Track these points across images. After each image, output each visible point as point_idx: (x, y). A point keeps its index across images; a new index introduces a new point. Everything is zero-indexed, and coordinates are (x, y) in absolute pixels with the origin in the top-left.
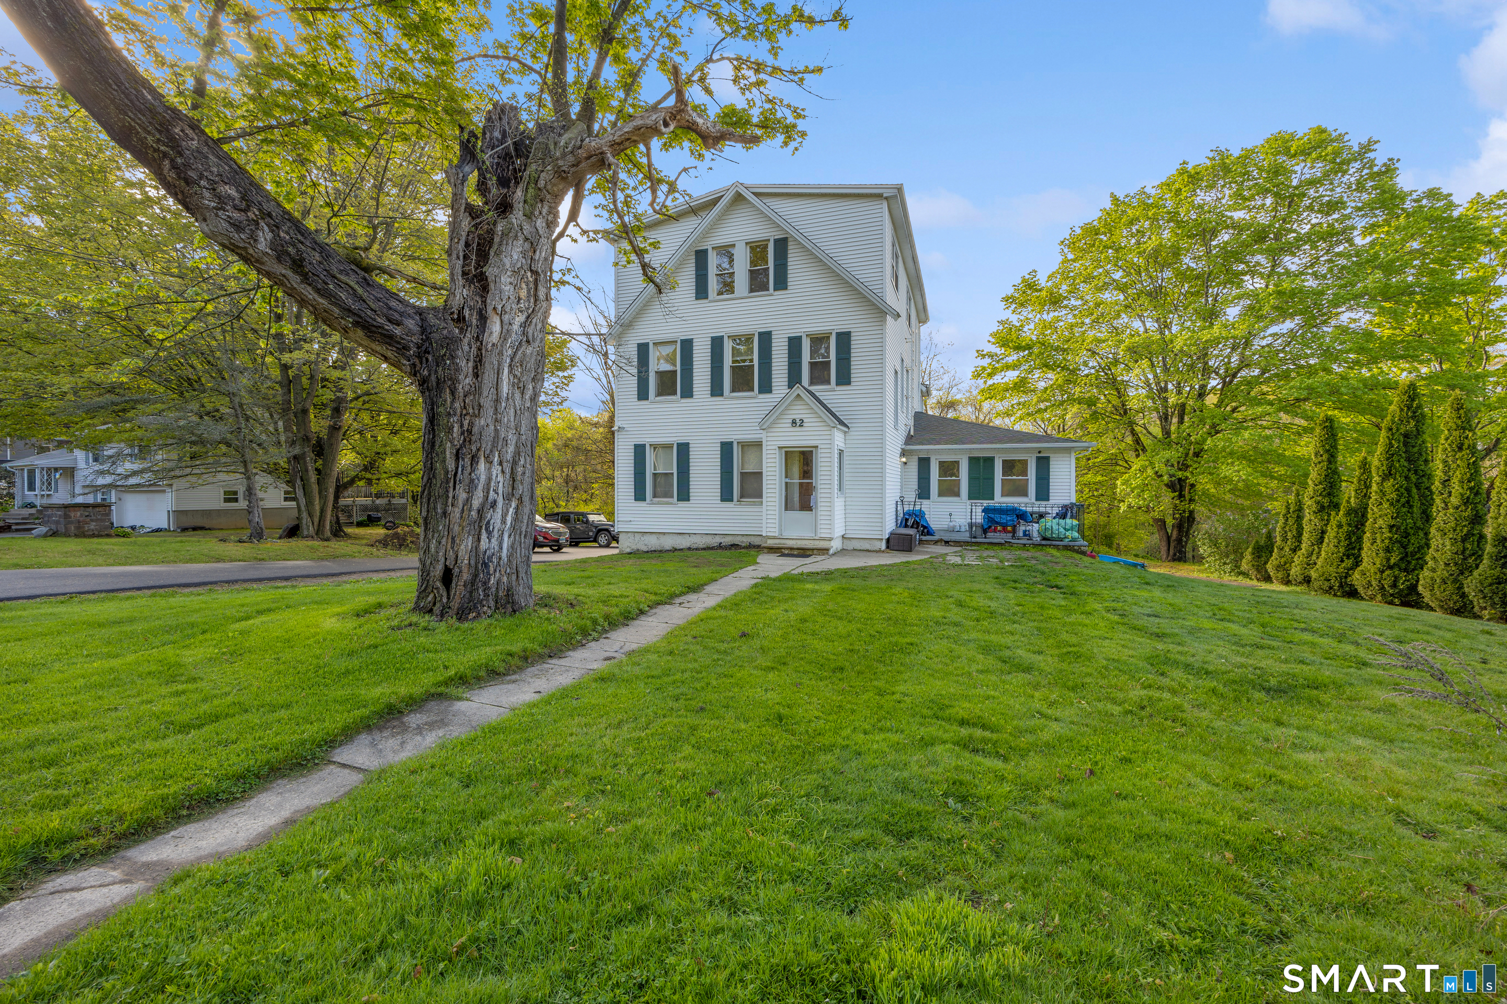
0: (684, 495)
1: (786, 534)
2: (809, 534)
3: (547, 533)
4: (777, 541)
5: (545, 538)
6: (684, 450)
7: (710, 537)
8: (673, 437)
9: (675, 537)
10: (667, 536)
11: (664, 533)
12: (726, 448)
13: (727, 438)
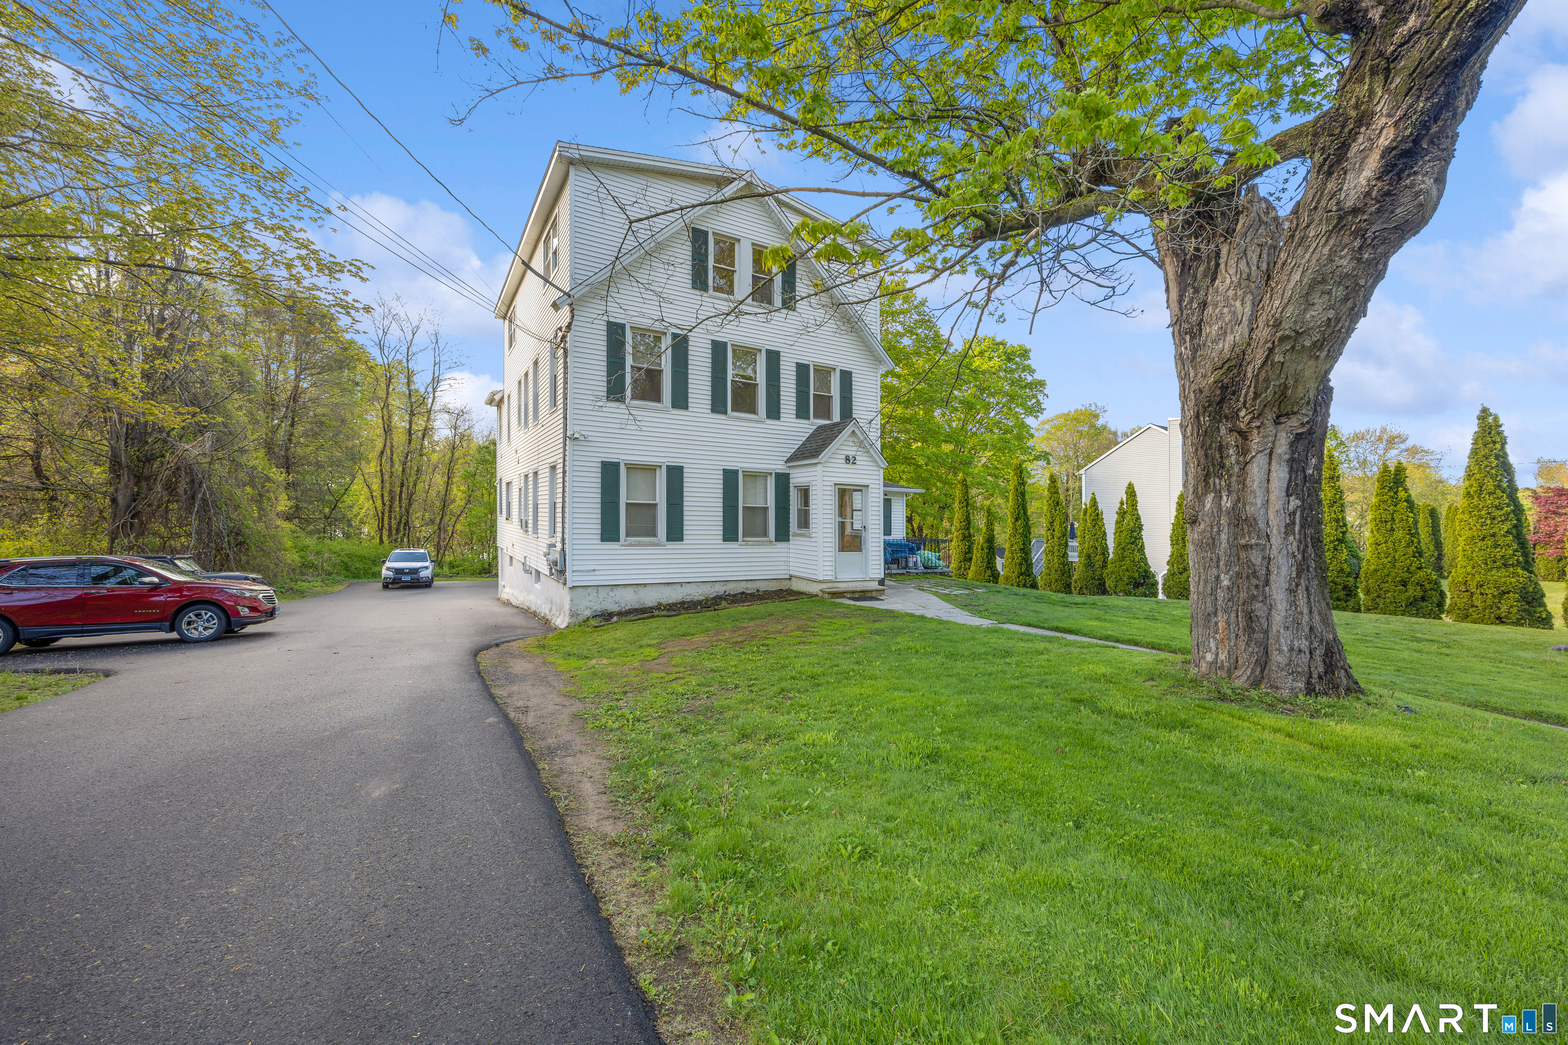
0: (676, 533)
1: (841, 577)
2: (859, 576)
3: (255, 599)
4: (830, 585)
5: (253, 609)
6: (675, 475)
7: (708, 586)
8: (663, 457)
9: (662, 588)
10: (648, 588)
11: (645, 585)
12: (730, 478)
13: (731, 466)
